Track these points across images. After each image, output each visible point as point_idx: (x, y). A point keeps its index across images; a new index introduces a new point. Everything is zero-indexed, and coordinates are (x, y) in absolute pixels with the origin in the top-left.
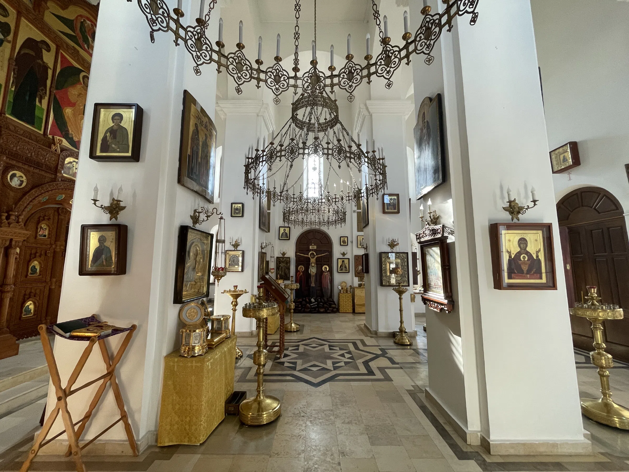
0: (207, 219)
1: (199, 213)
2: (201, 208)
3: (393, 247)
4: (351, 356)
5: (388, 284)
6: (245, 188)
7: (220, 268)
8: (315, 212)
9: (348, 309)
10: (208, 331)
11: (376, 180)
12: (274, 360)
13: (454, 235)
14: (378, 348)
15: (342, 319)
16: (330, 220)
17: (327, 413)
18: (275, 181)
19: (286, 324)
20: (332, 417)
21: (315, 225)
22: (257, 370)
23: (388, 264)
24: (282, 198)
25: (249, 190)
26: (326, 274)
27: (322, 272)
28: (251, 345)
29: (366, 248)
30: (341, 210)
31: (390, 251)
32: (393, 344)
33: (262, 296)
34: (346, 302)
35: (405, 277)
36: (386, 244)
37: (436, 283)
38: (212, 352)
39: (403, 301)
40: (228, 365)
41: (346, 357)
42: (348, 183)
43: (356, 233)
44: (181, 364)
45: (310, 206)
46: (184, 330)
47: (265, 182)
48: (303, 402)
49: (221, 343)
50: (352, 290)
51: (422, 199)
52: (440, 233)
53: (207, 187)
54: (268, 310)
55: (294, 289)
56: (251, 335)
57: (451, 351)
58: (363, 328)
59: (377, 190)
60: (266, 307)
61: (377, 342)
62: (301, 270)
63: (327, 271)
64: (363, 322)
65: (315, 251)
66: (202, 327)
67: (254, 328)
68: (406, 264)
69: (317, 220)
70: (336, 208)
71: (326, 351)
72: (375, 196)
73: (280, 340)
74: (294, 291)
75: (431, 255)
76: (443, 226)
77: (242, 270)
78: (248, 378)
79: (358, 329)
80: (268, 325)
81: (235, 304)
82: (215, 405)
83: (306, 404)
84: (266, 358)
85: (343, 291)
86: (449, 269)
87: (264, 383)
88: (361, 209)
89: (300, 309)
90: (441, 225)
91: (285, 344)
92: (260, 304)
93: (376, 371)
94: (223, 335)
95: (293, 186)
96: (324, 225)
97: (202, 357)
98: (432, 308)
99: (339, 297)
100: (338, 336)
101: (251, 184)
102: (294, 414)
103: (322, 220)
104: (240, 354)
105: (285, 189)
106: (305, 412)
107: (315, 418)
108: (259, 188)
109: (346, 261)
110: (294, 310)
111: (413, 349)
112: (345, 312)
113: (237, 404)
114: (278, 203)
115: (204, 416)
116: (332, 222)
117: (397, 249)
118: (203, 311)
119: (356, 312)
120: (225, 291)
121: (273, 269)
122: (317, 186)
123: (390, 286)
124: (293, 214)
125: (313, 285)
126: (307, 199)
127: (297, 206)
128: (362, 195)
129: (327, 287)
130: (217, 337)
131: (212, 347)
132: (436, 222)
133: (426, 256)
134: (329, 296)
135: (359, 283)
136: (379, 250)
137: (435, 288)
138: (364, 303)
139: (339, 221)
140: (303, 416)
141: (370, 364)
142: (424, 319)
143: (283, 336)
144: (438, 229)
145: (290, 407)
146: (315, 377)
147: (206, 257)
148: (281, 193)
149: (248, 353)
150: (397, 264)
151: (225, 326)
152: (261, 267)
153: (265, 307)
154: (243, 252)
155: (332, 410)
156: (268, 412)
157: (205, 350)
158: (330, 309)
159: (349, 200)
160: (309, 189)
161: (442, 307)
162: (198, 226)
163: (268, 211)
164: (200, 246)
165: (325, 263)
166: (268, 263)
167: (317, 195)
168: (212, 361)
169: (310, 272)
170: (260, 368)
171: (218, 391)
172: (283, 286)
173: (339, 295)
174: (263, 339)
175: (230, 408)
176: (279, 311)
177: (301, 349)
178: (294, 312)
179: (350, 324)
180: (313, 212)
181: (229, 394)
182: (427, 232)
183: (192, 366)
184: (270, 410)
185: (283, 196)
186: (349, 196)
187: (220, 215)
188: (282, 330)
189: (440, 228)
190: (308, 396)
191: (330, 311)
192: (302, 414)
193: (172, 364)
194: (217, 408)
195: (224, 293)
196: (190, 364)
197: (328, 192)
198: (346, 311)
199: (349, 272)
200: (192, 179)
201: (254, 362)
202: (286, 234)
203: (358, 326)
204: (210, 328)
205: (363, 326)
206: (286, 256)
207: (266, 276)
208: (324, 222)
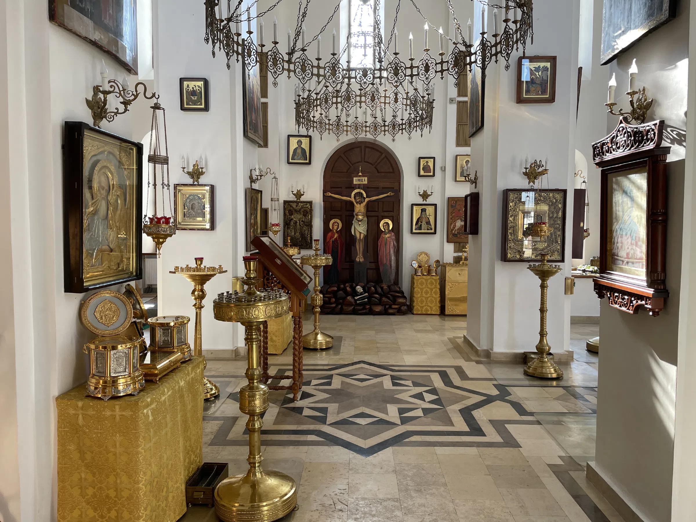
0: (126, 110)
1: (106, 93)
2: (109, 82)
3: (535, 178)
4: (438, 397)
5: (518, 256)
6: (207, 40)
7: (162, 218)
8: (365, 102)
9: (431, 307)
10: (143, 349)
11: (506, 21)
12: (282, 405)
13: (684, 144)
14: (490, 383)
15: (420, 326)
16: (398, 120)
17: (389, 504)
18: (275, 25)
19: (306, 335)
20: (398, 513)
21: (366, 132)
22: (247, 424)
23: (521, 215)
24: (292, 67)
25: (217, 45)
26: (388, 235)
27: (379, 232)
28: (235, 374)
29: (474, 182)
30: (423, 97)
31: (527, 187)
32: (522, 376)
33: (254, 278)
34: (427, 293)
35: (557, 242)
36: (520, 173)
37: (632, 252)
38: (154, 389)
39: (549, 292)
40: (189, 415)
41: (427, 400)
42: (441, 31)
43: (452, 149)
44: (91, 412)
45: (355, 87)
46: (93, 346)
47: (254, 28)
48: (341, 485)
49: (171, 371)
50: (439, 268)
51: (615, 61)
52: (652, 140)
53: (118, 33)
54: (267, 305)
55: (321, 266)
56: (235, 355)
57: (652, 394)
58: (462, 345)
59: (508, 45)
60: (264, 300)
61: (490, 371)
62: (335, 227)
63: (390, 231)
64: (461, 334)
65: (365, 187)
66: (131, 339)
67: (241, 343)
68: (560, 214)
69: (370, 120)
70: (412, 92)
71: (385, 387)
72: (502, 61)
73: (294, 365)
74: (321, 271)
75: (625, 192)
76: (662, 122)
77: (213, 227)
78: (231, 436)
79: (450, 346)
80: (269, 338)
81: (199, 295)
82: (165, 490)
83: (347, 488)
84: (265, 401)
85: (422, 273)
86: (665, 223)
87: (263, 448)
88: (466, 96)
89: (334, 305)
90: (657, 122)
91: (304, 373)
92: (250, 293)
93: (487, 428)
94: (177, 356)
95: (315, 38)
96: (385, 131)
97: (133, 398)
98: (617, 306)
99: (413, 283)
100: (410, 360)
101: (221, 31)
102: (323, 505)
103: (379, 120)
104: (213, 392)
105: (299, 45)
106: (344, 502)
107: (365, 513)
108: (241, 42)
109: (430, 210)
110: (321, 307)
111: (565, 388)
112: (424, 313)
113: (211, 487)
114: (283, 78)
115: (145, 509)
116: (402, 124)
117: (541, 183)
118: (130, 307)
119: (447, 312)
120: (177, 268)
121: (277, 225)
122: (370, 40)
123: (522, 260)
124: (317, 106)
125: (359, 258)
126: (349, 70)
127: (327, 87)
128: (473, 58)
129: (388, 263)
130: (162, 359)
131: (153, 378)
132: (643, 115)
133: (612, 193)
134: (392, 282)
135: (456, 255)
136: (502, 185)
137: (628, 263)
138: (465, 295)
139: (416, 121)
140: (341, 510)
141: (476, 413)
142: (597, 329)
143: (299, 359)
144: (648, 131)
145: (313, 493)
146: (365, 437)
147: (130, 194)
148: (290, 54)
149: (230, 390)
150: (538, 216)
151: (179, 339)
152: (252, 221)
153: (260, 300)
154: (212, 188)
155: (397, 500)
156: (271, 502)
157: (138, 386)
158: (394, 306)
159: (442, 71)
160: (352, 49)
161: (639, 302)
162: (105, 125)
163: (263, 100)
164: (112, 168)
165: (386, 214)
166: (265, 212)
167: (369, 63)
168: (153, 406)
169: (353, 233)
170: (254, 420)
171: (170, 462)
172: (298, 261)
173: (413, 278)
174: (259, 364)
175: (195, 493)
176: (291, 309)
177: (336, 383)
178: (322, 313)
179: (435, 337)
180: (360, 102)
181: (193, 468)
182: (621, 139)
183: (114, 417)
184: (276, 498)
185: (295, 63)
186: (442, 63)
187: (154, 100)
188: (297, 347)
189: (653, 127)
190: (350, 472)
191: (395, 311)
192: (339, 507)
193: (72, 412)
194: (171, 495)
195: (174, 273)
196: (108, 413)
197: (396, 54)
198: (427, 310)
199: (435, 233)
200: (82, 11)
201: (242, 409)
202: (303, 150)
203: (452, 341)
204: (148, 343)
205: (460, 341)
206: (303, 199)
207: (262, 239)
208: (385, 126)
